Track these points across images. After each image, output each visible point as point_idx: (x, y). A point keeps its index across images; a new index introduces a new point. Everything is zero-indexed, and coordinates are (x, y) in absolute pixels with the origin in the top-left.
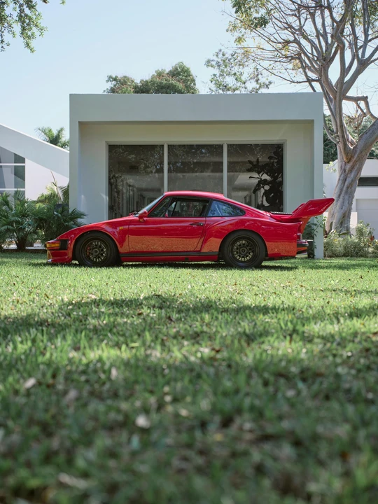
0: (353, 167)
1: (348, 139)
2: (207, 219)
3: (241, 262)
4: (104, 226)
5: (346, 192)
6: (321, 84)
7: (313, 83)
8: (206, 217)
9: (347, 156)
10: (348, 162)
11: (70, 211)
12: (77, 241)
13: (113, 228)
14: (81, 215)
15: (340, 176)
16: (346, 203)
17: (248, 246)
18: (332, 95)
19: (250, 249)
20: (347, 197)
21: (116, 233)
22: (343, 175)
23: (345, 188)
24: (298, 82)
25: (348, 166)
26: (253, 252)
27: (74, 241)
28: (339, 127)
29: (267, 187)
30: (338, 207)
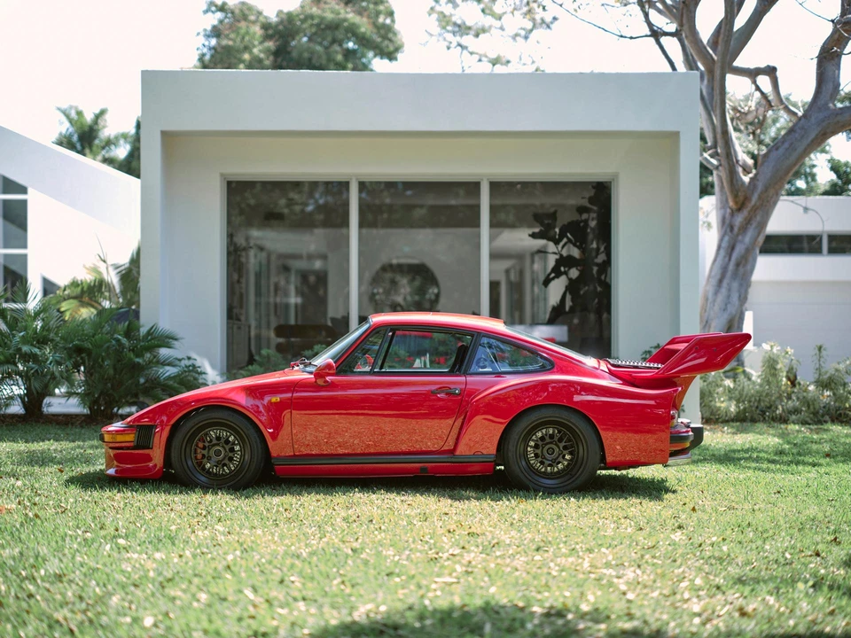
0: (748, 222)
1: (737, 161)
2: (469, 379)
3: (546, 475)
5: (735, 275)
6: (681, 41)
7: (663, 40)
8: (466, 374)
9: (735, 197)
10: (739, 210)
11: (143, 331)
13: (255, 397)
14: (166, 340)
15: (721, 240)
16: (735, 298)
17: (560, 440)
18: (703, 64)
19: (565, 448)
20: (735, 285)
21: (261, 409)
22: (726, 238)
23: (731, 267)
24: (631, 38)
25: (739, 219)
26: (571, 453)
27: (167, 429)
28: (719, 136)
29: (574, 273)
30: (716, 308)
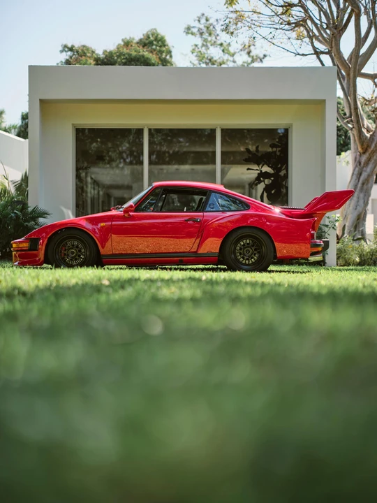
0: (369, 160)
1: (363, 125)
2: (205, 214)
3: (245, 264)
4: (81, 223)
5: (362, 189)
6: (331, 56)
7: (322, 56)
8: (203, 211)
9: (362, 145)
10: (364, 153)
12: (50, 240)
13: (93, 224)
14: (43, 214)
15: (354, 170)
16: (361, 202)
17: (253, 246)
18: (345, 71)
19: (255, 250)
20: (362, 195)
21: (97, 230)
22: (357, 169)
23: (360, 185)
24: (303, 55)
25: (364, 158)
26: (259, 252)
27: (46, 241)
28: (353, 111)
30: (351, 208)
